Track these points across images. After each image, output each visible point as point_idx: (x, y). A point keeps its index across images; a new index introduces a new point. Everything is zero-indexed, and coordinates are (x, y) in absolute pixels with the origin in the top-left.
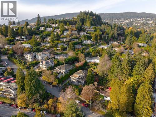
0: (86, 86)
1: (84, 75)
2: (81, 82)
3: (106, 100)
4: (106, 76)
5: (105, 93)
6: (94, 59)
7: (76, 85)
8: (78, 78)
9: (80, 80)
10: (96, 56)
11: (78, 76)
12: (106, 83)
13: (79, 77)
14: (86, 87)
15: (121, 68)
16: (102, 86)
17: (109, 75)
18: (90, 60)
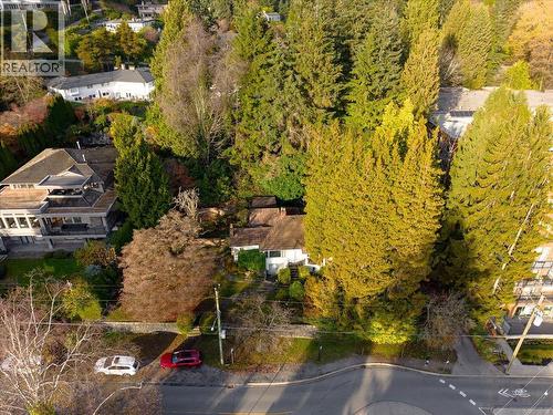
0: (138, 235)
1: (88, 173)
2: (85, 227)
3: (283, 272)
4: (224, 147)
5: (263, 236)
6: (102, 84)
7: (50, 256)
8: (51, 203)
9: (68, 216)
10: (109, 68)
11: (41, 192)
12: (232, 184)
13: (56, 192)
14: (141, 245)
15: (298, 77)
16: (217, 207)
17: (238, 137)
18: (85, 92)
